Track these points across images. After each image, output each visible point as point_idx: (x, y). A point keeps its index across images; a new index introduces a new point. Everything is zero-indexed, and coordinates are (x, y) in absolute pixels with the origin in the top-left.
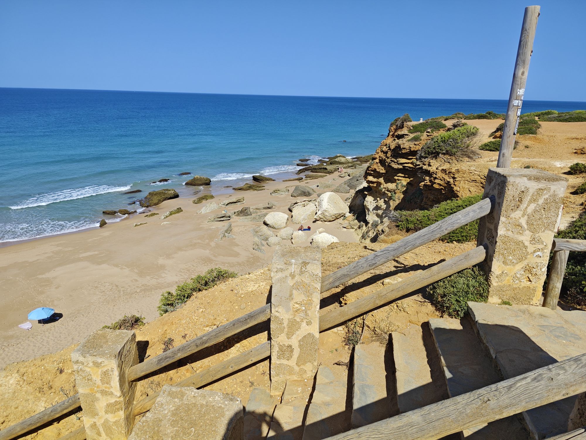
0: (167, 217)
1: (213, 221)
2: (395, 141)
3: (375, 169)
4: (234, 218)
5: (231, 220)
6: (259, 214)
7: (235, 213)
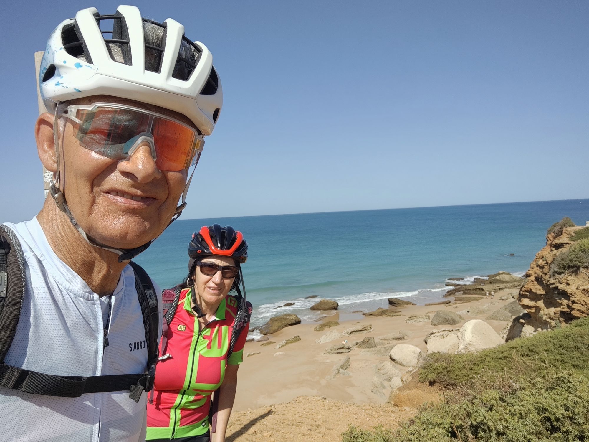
0: (282, 346)
1: (329, 353)
2: (553, 252)
3: (531, 290)
4: (356, 350)
5: (352, 352)
6: (385, 346)
7: (357, 344)
